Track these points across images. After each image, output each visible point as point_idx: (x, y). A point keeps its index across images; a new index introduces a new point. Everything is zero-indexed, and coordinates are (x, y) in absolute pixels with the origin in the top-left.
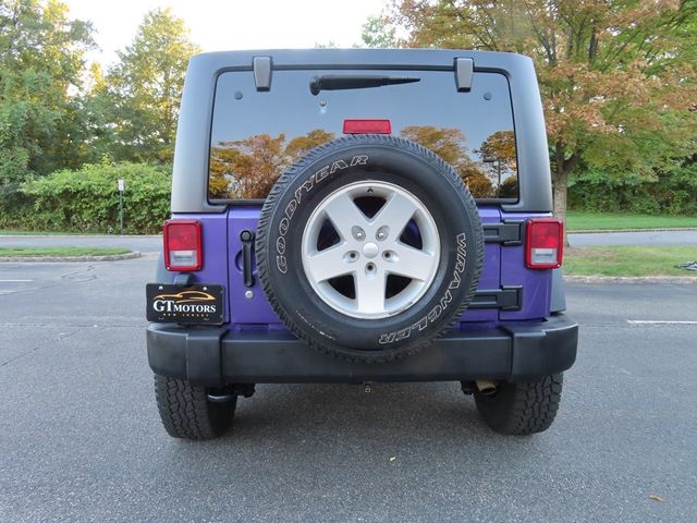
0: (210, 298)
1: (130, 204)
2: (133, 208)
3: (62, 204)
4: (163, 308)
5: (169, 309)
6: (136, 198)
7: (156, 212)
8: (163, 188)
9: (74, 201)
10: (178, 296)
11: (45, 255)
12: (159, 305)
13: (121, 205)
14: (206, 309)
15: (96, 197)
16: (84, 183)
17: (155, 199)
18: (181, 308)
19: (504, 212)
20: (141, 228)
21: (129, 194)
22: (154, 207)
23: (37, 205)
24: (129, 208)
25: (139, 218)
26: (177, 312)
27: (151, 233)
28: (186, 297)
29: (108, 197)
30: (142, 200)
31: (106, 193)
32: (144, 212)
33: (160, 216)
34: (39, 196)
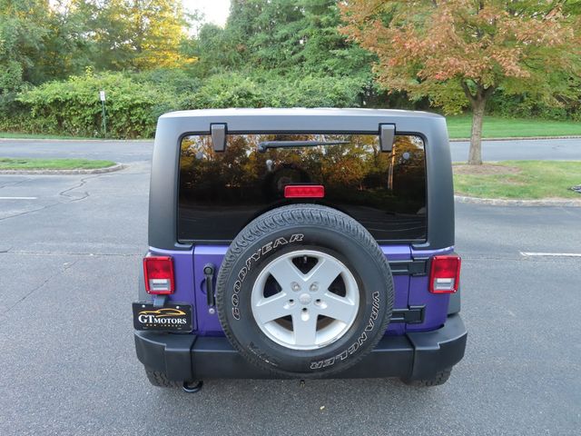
0: (182, 313)
1: (112, 112)
2: (115, 115)
3: (54, 111)
4: (146, 321)
5: (151, 321)
6: (116, 107)
7: (134, 119)
8: (139, 99)
9: (64, 109)
10: (157, 312)
11: (45, 168)
12: (143, 318)
13: (103, 113)
14: (179, 321)
15: (83, 106)
16: (71, 94)
17: (132, 107)
18: (159, 321)
19: (414, 249)
20: (122, 132)
21: (110, 103)
22: (131, 115)
23: (33, 113)
24: (111, 115)
25: (120, 124)
26: (157, 324)
27: (130, 137)
28: (163, 312)
29: (92, 106)
30: (121, 109)
31: (91, 102)
32: (124, 119)
33: (137, 123)
34: (34, 105)
